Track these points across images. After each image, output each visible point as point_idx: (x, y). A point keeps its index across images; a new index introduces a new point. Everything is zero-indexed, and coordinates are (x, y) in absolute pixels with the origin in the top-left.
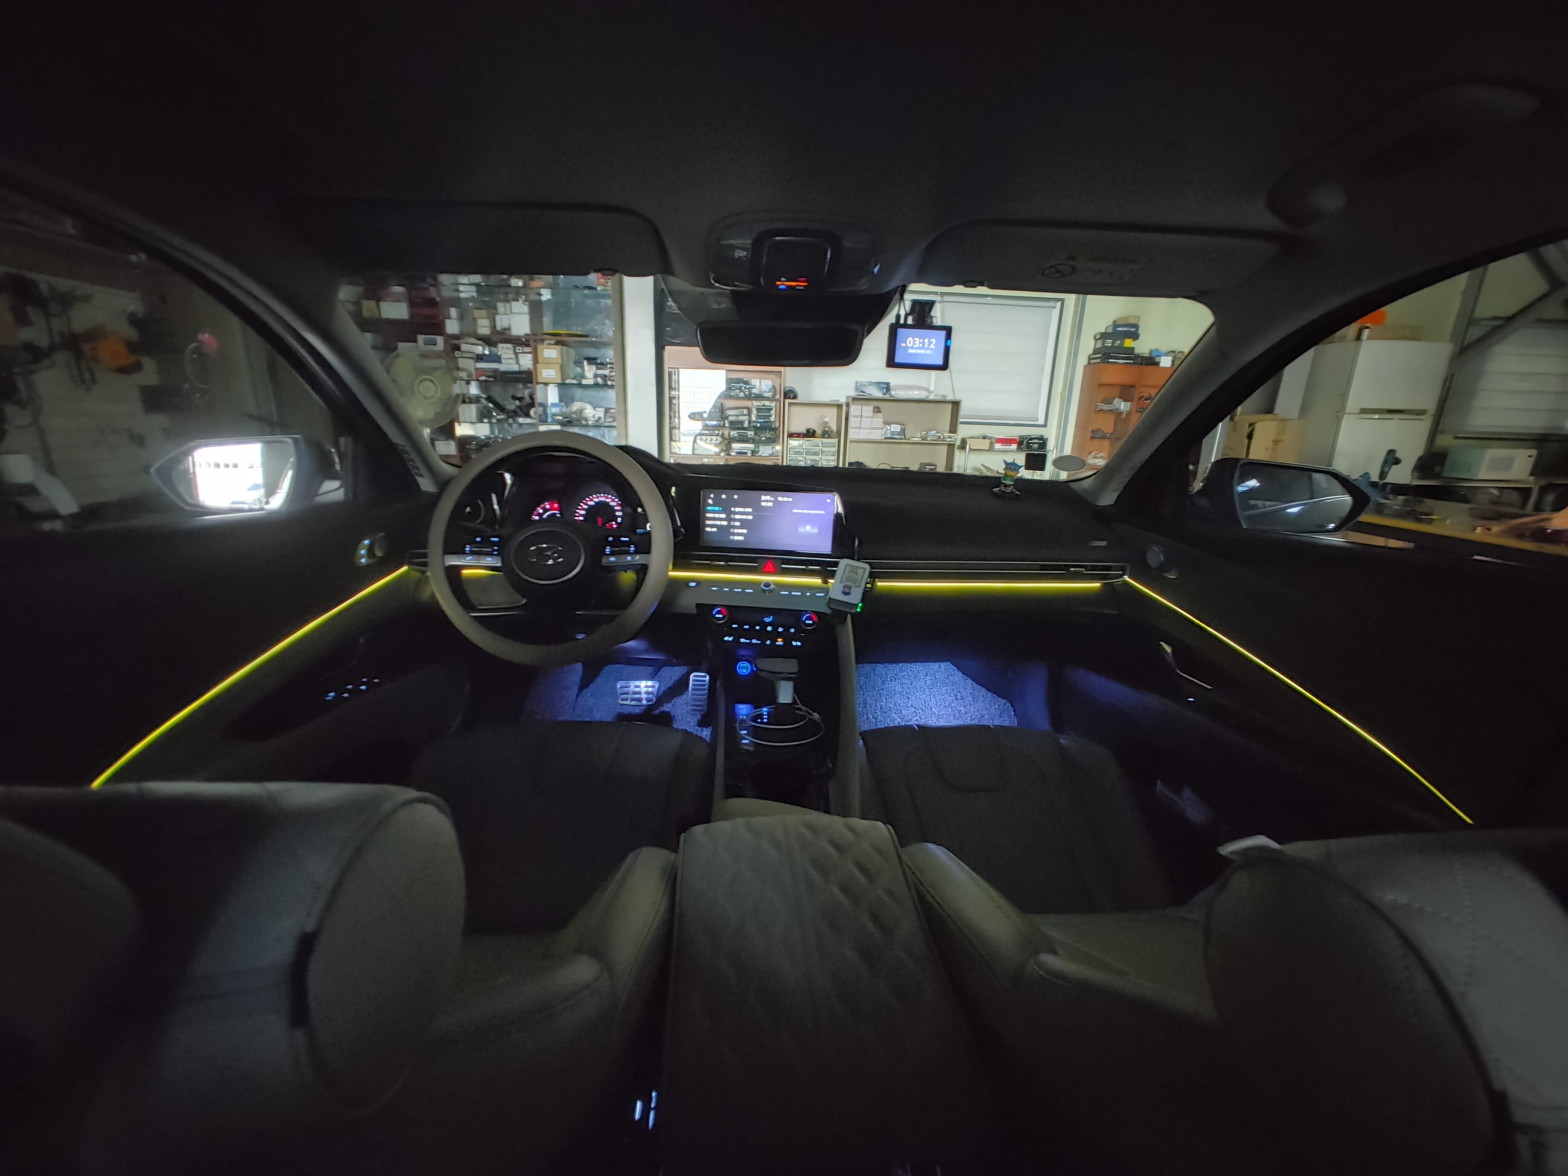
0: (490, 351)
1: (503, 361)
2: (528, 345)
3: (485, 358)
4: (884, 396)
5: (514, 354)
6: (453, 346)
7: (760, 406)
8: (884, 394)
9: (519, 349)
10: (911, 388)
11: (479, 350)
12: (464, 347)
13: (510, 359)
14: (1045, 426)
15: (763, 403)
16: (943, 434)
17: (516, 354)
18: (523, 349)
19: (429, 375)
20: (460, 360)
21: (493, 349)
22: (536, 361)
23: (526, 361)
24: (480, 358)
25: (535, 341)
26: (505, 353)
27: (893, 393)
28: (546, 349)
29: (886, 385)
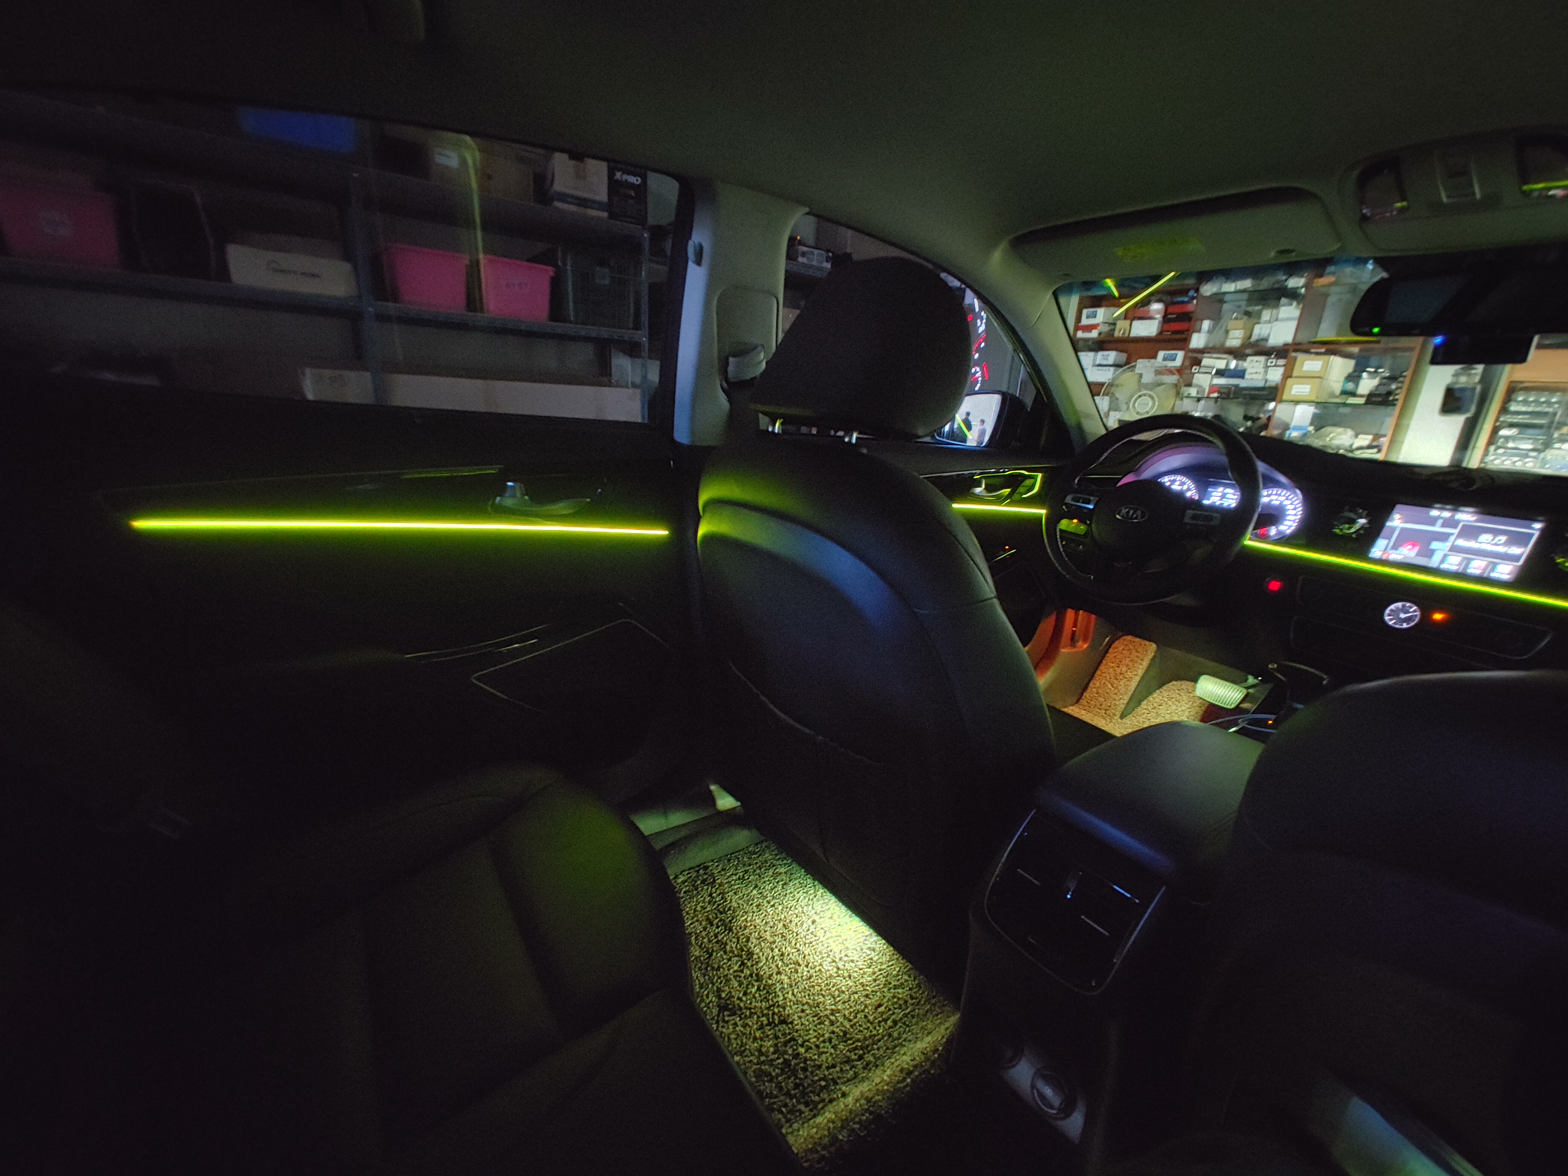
0: (1237, 366)
1: (1247, 376)
2: (1285, 357)
3: (1226, 374)
5: (1263, 368)
6: (1195, 359)
9: (1272, 361)
11: (1221, 364)
12: (1206, 362)
13: (1256, 373)
17: (1267, 367)
18: (1276, 362)
19: (1151, 390)
20: (1196, 375)
21: (1240, 363)
22: (1287, 375)
23: (1275, 375)
24: (1220, 373)
25: (1296, 351)
26: (1253, 367)
28: (1309, 360)
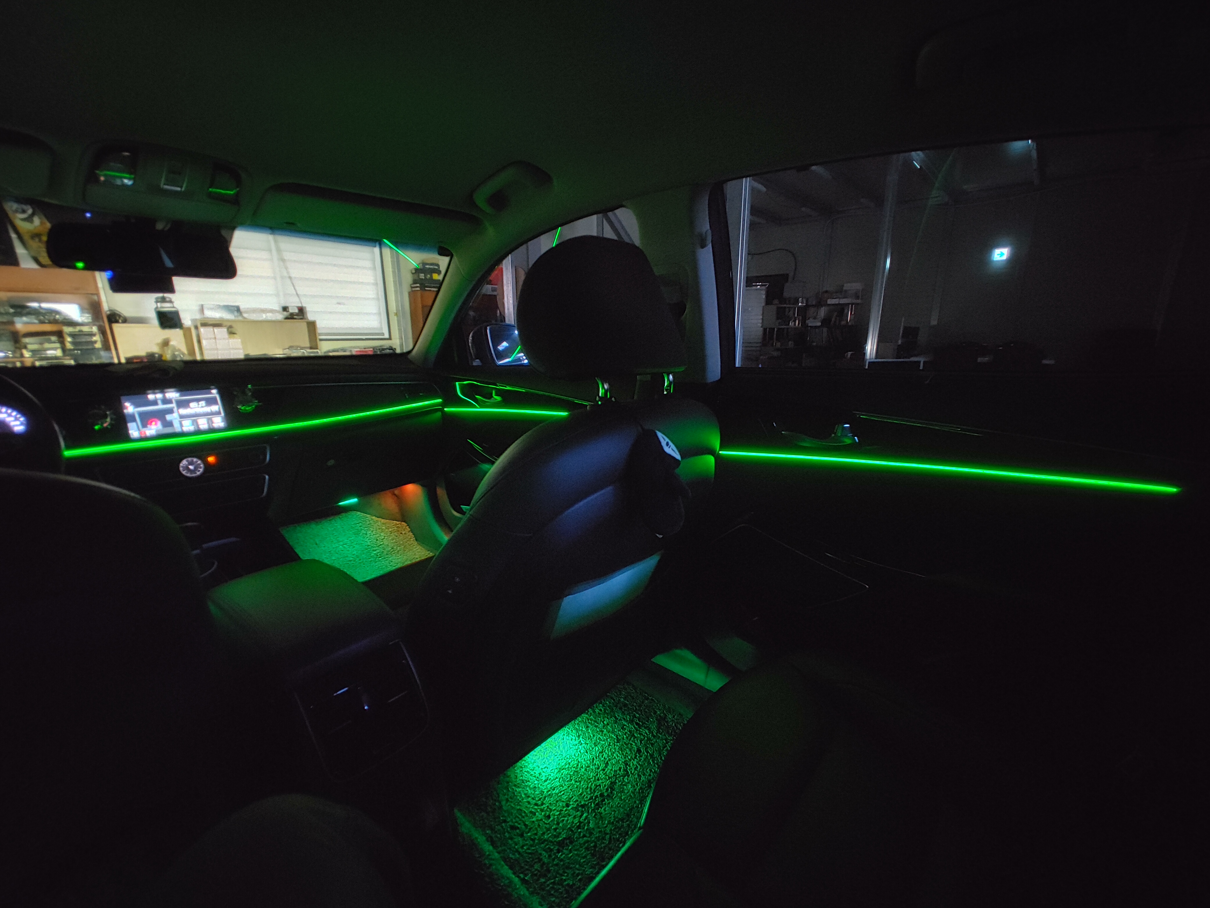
4: (236, 318)
7: (76, 332)
8: (235, 317)
10: (264, 311)
14: (390, 339)
15: (78, 328)
16: (306, 351)
27: (245, 315)
29: (236, 309)
